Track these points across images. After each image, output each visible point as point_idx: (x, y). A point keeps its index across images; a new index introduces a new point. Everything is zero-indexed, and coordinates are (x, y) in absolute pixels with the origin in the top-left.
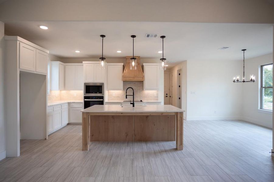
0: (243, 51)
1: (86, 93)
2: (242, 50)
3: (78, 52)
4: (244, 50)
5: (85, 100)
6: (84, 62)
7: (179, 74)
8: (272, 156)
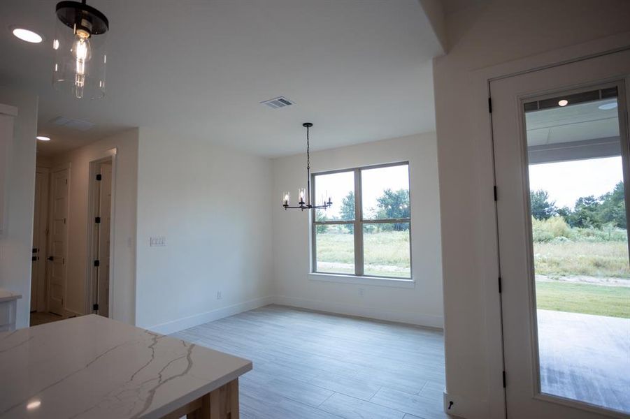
0: (306, 128)
2: (304, 124)
4: (308, 125)
7: (99, 177)
8: (447, 413)
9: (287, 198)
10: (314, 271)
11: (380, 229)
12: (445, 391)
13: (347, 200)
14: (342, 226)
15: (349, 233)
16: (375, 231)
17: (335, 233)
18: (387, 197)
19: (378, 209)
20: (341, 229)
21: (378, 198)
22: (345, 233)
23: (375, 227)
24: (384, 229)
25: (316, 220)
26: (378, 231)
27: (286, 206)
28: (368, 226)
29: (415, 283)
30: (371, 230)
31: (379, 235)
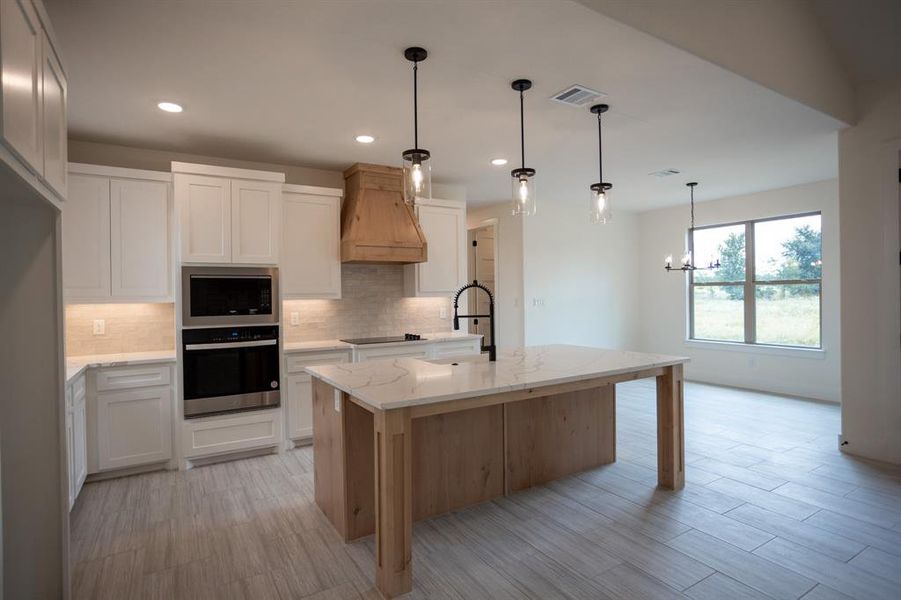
0: (690, 188)
1: (192, 315)
2: (688, 185)
3: (170, 108)
4: (692, 184)
5: (189, 347)
6: (176, 166)
7: (475, 244)
8: (842, 451)
9: (669, 260)
10: (691, 338)
11: (787, 292)
12: (840, 433)
13: (725, 246)
14: (716, 289)
15: (728, 298)
16: (775, 296)
17: (704, 298)
18: (803, 238)
19: (784, 260)
20: (713, 292)
21: (785, 241)
22: (720, 298)
23: (777, 289)
24: (793, 294)
25: (695, 281)
26: (783, 296)
27: (668, 268)
28: (764, 288)
29: (825, 353)
30: (771, 293)
31: (783, 302)
